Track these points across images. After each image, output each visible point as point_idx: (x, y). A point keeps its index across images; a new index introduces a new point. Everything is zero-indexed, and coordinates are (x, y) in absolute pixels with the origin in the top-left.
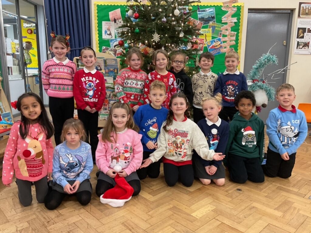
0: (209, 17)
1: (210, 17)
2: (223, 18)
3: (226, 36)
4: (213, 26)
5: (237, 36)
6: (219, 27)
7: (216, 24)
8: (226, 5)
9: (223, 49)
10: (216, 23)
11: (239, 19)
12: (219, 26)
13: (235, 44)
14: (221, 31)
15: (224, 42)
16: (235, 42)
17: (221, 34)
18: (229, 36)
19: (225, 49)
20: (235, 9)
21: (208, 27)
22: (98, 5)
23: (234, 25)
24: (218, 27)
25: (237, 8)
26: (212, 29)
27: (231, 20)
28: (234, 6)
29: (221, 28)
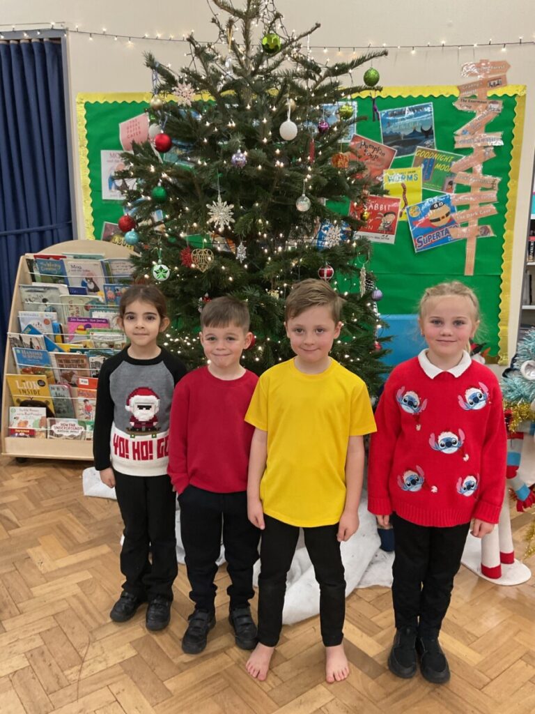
0: (415, 131)
1: (419, 130)
2: (457, 135)
3: (467, 189)
4: (427, 159)
5: (503, 189)
6: (447, 164)
7: (435, 152)
8: (468, 94)
9: (456, 229)
10: (436, 150)
11: (508, 138)
12: (447, 159)
13: (496, 213)
14: (452, 174)
15: (460, 208)
16: (494, 208)
17: (451, 183)
18: (479, 191)
19: (464, 230)
20: (495, 106)
21: (411, 161)
22: (87, 105)
23: (495, 155)
24: (442, 163)
25: (503, 104)
26: (424, 170)
27: (483, 140)
28: (495, 96)
29: (451, 164)
